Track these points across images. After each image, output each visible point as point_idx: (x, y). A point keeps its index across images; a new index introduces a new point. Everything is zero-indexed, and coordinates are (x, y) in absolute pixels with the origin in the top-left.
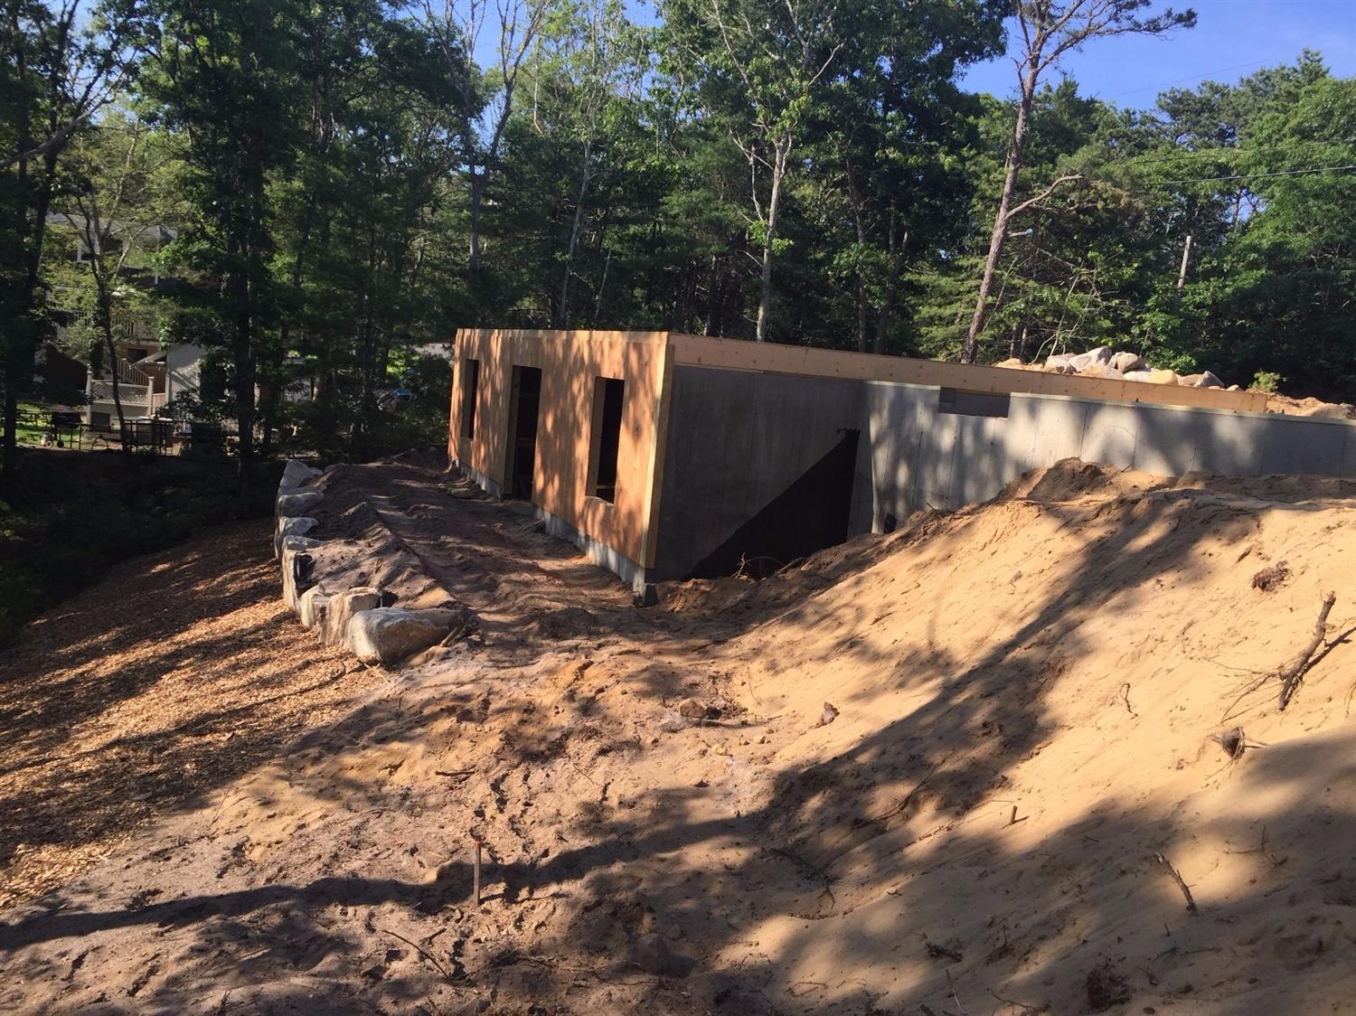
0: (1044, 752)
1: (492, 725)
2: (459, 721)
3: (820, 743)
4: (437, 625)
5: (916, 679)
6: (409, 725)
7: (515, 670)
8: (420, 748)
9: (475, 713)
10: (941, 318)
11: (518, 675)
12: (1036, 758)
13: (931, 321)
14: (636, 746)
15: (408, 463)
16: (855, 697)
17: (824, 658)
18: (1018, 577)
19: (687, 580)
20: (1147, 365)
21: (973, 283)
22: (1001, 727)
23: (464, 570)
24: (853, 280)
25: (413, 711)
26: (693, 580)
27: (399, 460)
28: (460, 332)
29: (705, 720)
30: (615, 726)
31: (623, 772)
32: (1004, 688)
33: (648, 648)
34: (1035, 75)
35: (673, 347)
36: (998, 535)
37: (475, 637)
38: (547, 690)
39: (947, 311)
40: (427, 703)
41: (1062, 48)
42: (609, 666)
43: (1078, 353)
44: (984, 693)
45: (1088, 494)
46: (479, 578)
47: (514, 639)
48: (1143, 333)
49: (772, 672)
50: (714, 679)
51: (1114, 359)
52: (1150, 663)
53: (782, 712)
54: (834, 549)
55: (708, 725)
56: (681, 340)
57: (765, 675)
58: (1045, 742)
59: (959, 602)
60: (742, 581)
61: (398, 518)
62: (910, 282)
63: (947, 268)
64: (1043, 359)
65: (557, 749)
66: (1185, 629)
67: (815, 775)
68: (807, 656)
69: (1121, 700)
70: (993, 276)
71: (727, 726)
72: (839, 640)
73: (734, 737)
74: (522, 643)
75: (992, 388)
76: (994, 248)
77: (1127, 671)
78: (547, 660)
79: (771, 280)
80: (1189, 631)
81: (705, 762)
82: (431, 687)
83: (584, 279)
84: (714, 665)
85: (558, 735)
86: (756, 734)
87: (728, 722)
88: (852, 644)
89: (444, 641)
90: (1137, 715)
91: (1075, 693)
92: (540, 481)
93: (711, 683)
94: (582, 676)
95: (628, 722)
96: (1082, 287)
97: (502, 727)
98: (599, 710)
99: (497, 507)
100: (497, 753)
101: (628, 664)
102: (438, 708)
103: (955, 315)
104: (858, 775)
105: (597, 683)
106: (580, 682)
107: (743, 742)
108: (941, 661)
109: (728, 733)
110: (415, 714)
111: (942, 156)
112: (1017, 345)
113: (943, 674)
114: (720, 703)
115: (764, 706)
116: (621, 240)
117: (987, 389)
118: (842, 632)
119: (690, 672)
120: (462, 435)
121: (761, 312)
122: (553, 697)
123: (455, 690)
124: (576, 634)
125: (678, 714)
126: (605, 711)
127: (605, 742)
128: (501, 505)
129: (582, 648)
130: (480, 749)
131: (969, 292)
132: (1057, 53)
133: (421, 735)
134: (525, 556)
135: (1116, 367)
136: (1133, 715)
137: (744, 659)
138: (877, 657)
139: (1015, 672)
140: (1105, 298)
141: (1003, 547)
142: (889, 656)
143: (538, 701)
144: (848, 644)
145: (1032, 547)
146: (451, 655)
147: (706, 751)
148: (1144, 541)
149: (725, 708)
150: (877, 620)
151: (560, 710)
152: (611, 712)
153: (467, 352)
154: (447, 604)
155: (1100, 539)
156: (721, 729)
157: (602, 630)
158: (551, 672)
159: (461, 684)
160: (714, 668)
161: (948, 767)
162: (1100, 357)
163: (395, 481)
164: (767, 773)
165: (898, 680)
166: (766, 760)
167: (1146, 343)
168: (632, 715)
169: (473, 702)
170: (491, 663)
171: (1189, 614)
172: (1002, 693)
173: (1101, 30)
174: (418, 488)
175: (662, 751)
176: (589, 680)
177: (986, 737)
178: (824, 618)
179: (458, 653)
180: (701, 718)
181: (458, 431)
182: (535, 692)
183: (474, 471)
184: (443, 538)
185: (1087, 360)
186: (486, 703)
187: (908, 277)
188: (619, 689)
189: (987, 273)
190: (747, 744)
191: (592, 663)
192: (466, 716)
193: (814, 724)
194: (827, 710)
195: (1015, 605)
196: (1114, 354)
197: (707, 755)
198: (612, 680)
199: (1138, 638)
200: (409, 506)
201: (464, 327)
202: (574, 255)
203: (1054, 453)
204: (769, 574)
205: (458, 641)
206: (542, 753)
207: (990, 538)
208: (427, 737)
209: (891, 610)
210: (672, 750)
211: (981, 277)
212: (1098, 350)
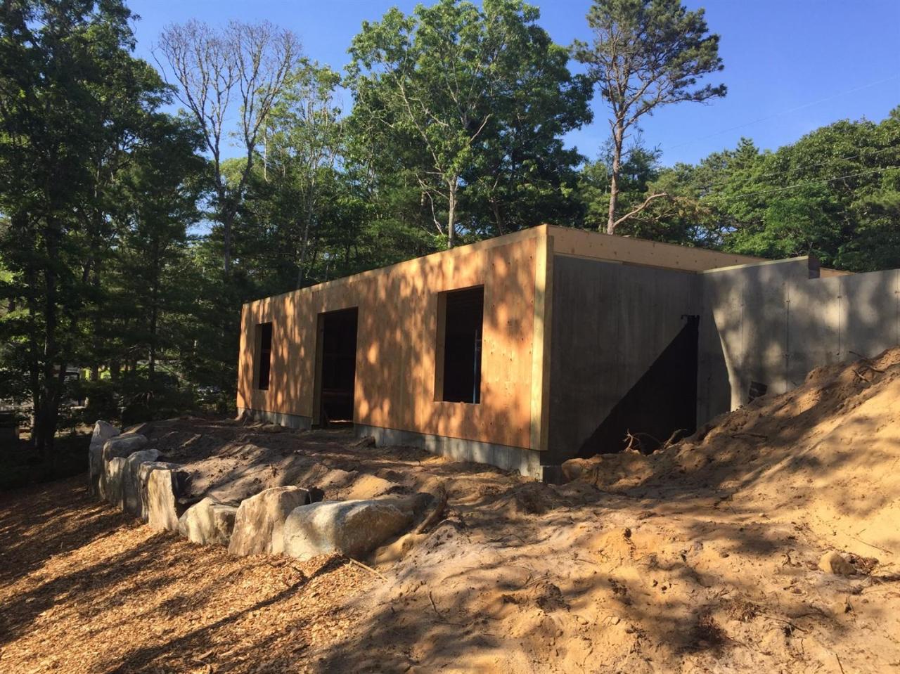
28: (248, 306)
34: (622, 132)
35: (553, 237)
37: (453, 519)
41: (639, 113)
56: (559, 231)
89: (420, 527)
92: (363, 409)
99: (310, 435)
101: (670, 527)
111: (562, 189)
120: (253, 387)
128: (313, 433)
132: (636, 117)
149: (852, 561)
152: (732, 580)
153: (257, 319)
173: (665, 100)
179: (449, 536)
181: (247, 385)
183: (270, 414)
201: (252, 300)
205: (436, 527)
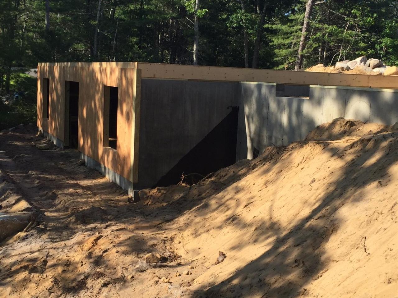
0: (325, 275)
1: (48, 274)
2: (30, 273)
3: (216, 273)
4: (21, 221)
5: (263, 237)
6: (3, 277)
7: (61, 243)
8: (9, 289)
9: (39, 267)
10: (284, 45)
11: (63, 246)
12: (320, 279)
13: (279, 47)
14: (122, 280)
15: (17, 132)
16: (233, 248)
17: (220, 228)
18: (314, 181)
19: (154, 187)
20: (384, 64)
21: (298, 27)
22: (303, 262)
23: (40, 189)
24: (240, 28)
25: (6, 269)
26: (157, 188)
27: (12, 131)
28: (39, 64)
29: (159, 264)
30: (112, 270)
31: (115, 295)
32: (306, 241)
33: (131, 227)
35: (141, 70)
36: (305, 159)
37: (41, 226)
38: (77, 253)
39: (287, 42)
40: (14, 264)
42: (110, 237)
43: (351, 60)
44: (296, 244)
45: (348, 136)
46: (47, 193)
47: (63, 225)
48: (381, 48)
49: (194, 236)
50: (164, 241)
51: (368, 62)
52: (376, 225)
53: (199, 257)
54: (227, 168)
55: (160, 266)
56: (145, 66)
57: (191, 238)
58: (325, 270)
59: (285, 195)
60: (183, 186)
61: (8, 162)
62: (268, 28)
63: (285, 21)
64: (334, 64)
65: (81, 285)
66: (393, 207)
67: (212, 291)
68: (212, 226)
69: (361, 246)
70: (308, 24)
71: (170, 267)
72: (228, 217)
73: (173, 273)
74: (67, 227)
75: (304, 82)
76: (307, 10)
77: (365, 230)
78: (78, 237)
79: (199, 30)
80: (394, 207)
81: (157, 287)
82: (16, 255)
83: (105, 33)
84: (165, 234)
85: (82, 277)
86: (184, 270)
87: (171, 264)
88: (233, 220)
89: (25, 229)
90: (369, 254)
91: (339, 242)
92: (81, 142)
93: (162, 243)
94: (97, 244)
95: (119, 268)
96: (352, 28)
97: (52, 275)
98: (104, 262)
99: (62, 153)
100: (50, 289)
101: (121, 236)
102: (19, 267)
103: (291, 43)
104: (234, 291)
105: (103, 247)
106: (95, 247)
107: (178, 275)
108: (276, 227)
109: (170, 270)
110: (7, 270)
112: (322, 57)
113: (276, 234)
114: (167, 254)
115: (190, 254)
116: (124, 13)
117: (302, 83)
118: (229, 213)
119: (152, 238)
120: (43, 117)
121: (195, 47)
122: (81, 256)
123: (29, 256)
124: (95, 221)
125: (145, 262)
126: (107, 263)
127: (107, 279)
128: (63, 152)
129: (98, 228)
130: (41, 287)
131: (296, 32)
133: (10, 282)
134: (73, 179)
135: (369, 66)
136: (367, 254)
137: (180, 229)
138: (245, 226)
139: (310, 233)
140: (362, 32)
141: (307, 165)
142: (250, 225)
143: (73, 259)
144: (232, 219)
145: (321, 165)
146: (28, 237)
147: (158, 281)
148: (373, 160)
149: (170, 256)
150: (246, 206)
151: (84, 263)
152: (111, 262)
153: (44, 75)
154: (27, 209)
155: (353, 160)
156: (167, 268)
157: (109, 217)
158: (80, 243)
159: (32, 252)
160: (165, 235)
161: (277, 285)
162: (361, 61)
163: (9, 142)
164: (188, 291)
165: (254, 238)
166: (189, 284)
167: (382, 52)
168: (121, 264)
169: (38, 262)
170: (49, 240)
171: (394, 199)
172: (305, 244)
174: (21, 146)
175: (136, 282)
176: (100, 245)
177: (297, 268)
178: (220, 205)
179: (32, 235)
180: (157, 263)
181: (41, 115)
182: (71, 254)
183: (50, 135)
184: (30, 172)
185: (355, 63)
186: (45, 262)
187: (266, 26)
188: (114, 250)
189: (305, 22)
190: (180, 275)
191: (102, 236)
192: (34, 270)
193: (214, 263)
194: (220, 255)
195: (312, 196)
196: (368, 60)
197: (159, 283)
198: (111, 245)
199: (370, 212)
200: (14, 156)
201: (41, 62)
202: (99, 21)
203: (332, 115)
204: (196, 182)
205: (33, 228)
206: (74, 287)
207: (301, 161)
208: (13, 283)
209: (253, 200)
210: (142, 282)
211: (302, 24)
212: (360, 58)
